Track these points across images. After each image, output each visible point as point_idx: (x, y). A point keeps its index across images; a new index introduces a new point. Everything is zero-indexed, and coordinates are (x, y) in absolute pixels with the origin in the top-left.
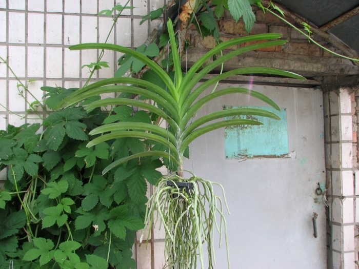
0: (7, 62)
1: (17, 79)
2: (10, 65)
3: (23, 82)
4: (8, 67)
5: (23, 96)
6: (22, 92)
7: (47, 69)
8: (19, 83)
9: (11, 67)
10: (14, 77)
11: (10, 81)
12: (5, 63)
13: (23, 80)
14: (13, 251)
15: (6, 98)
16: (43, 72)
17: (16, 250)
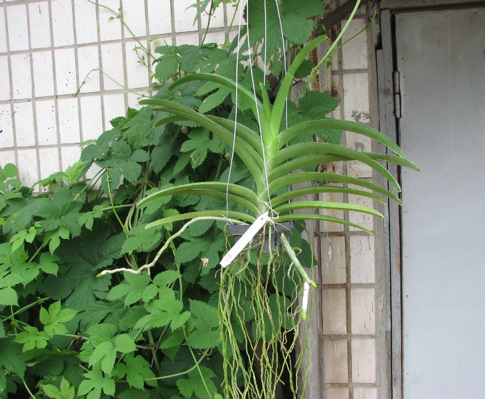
0: (121, 16)
1: (135, 39)
2: (125, 20)
3: (144, 43)
4: (123, 23)
5: (144, 64)
6: (143, 58)
7: (175, 19)
8: (138, 45)
9: (126, 23)
10: (131, 36)
11: (127, 43)
12: (118, 17)
13: (144, 39)
14: (104, 290)
15: (123, 69)
16: (170, 24)
17: (108, 290)
